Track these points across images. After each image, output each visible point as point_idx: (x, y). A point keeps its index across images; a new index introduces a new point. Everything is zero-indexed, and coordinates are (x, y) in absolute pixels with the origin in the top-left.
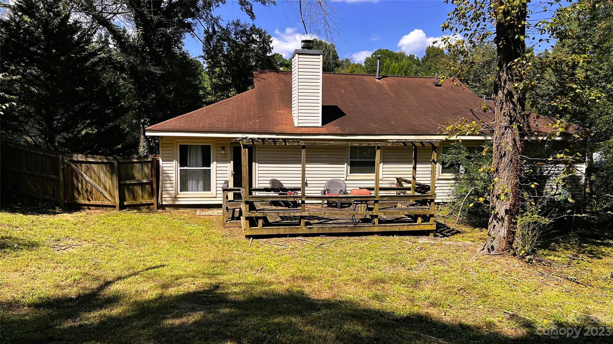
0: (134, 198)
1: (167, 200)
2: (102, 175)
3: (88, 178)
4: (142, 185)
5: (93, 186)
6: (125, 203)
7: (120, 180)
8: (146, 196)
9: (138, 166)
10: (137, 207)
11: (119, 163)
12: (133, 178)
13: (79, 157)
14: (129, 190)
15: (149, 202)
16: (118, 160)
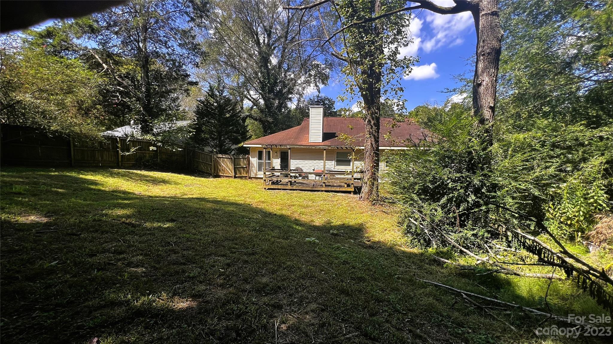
0: (240, 174)
1: (253, 175)
2: (228, 163)
3: (223, 165)
4: (243, 168)
5: (225, 168)
6: (237, 176)
7: (234, 165)
8: (245, 173)
9: (242, 159)
10: (241, 177)
11: (234, 158)
12: (240, 165)
13: (220, 156)
14: (238, 170)
15: (246, 175)
16: (234, 157)
